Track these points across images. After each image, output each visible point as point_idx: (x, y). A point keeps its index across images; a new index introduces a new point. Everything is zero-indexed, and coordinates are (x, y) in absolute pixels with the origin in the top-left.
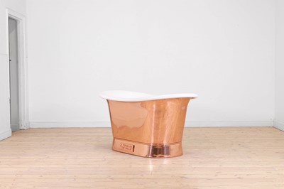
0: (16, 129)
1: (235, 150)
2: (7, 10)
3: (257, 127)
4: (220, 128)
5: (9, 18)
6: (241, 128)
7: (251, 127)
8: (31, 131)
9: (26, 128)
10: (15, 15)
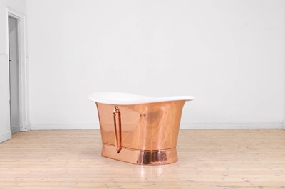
0: (16, 131)
1: (242, 153)
2: (7, 8)
3: (264, 129)
4: (227, 130)
5: (9, 17)
6: (248, 130)
7: (258, 129)
8: (31, 133)
9: (26, 130)
10: (14, 14)
